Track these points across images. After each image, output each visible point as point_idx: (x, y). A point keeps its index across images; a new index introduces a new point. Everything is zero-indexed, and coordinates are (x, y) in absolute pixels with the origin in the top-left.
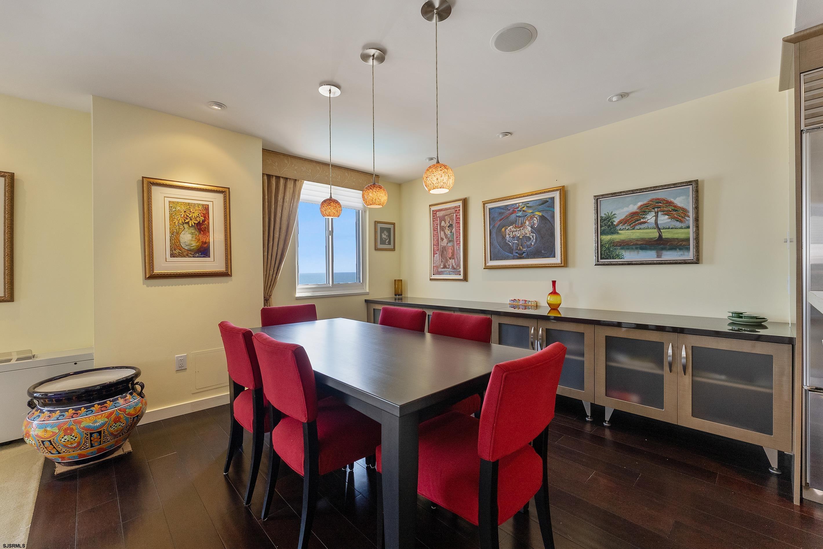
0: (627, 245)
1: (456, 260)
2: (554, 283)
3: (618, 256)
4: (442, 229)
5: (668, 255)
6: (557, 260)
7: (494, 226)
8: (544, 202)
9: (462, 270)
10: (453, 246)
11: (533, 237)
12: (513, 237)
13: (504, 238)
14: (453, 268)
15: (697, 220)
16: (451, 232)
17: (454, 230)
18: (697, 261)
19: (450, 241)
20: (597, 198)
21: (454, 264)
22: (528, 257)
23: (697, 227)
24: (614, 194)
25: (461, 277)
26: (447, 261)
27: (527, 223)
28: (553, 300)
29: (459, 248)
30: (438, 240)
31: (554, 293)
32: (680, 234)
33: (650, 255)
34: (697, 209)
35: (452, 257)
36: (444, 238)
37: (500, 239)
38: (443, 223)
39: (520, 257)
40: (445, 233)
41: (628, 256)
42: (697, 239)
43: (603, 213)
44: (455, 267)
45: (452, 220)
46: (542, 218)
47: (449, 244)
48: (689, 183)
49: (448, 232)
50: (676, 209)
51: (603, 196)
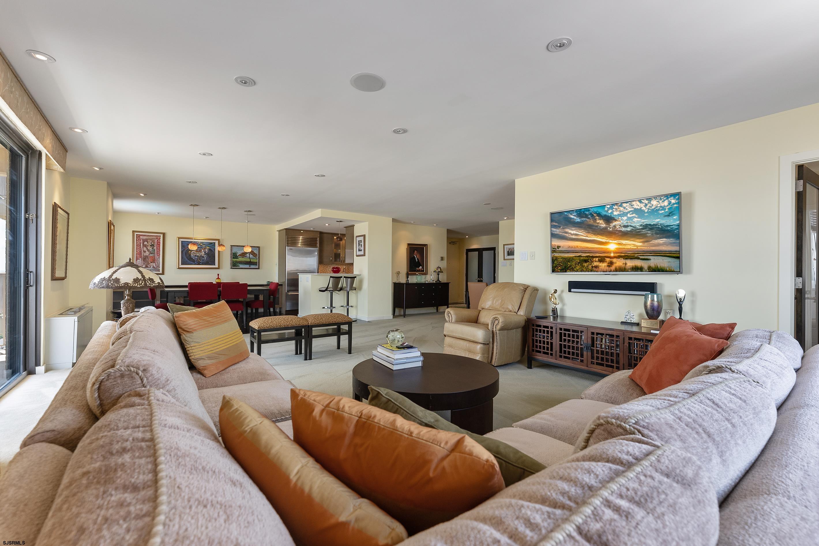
0: (241, 263)
1: (157, 264)
2: (218, 275)
3: (238, 266)
4: (144, 246)
5: (252, 267)
6: (217, 266)
7: (184, 250)
8: (211, 243)
9: (161, 269)
10: (155, 256)
11: (205, 257)
12: (195, 256)
13: (190, 255)
14: (154, 267)
15: (259, 257)
16: (153, 249)
17: (155, 248)
18: (259, 268)
19: (152, 253)
20: (232, 246)
21: (154, 266)
22: (202, 264)
23: (259, 259)
24: (237, 246)
25: (161, 272)
26: (149, 264)
27: (203, 250)
28: (218, 281)
29: (159, 258)
30: (141, 252)
31: (218, 278)
32: (255, 261)
33: (247, 266)
34: (259, 254)
35: (154, 261)
36: (147, 251)
37: (188, 256)
38: (146, 243)
39: (199, 264)
40: (147, 249)
41: (241, 266)
42: (259, 263)
43: (234, 251)
44: (156, 267)
45: (154, 242)
46: (210, 249)
47: (151, 255)
48: (258, 247)
49: (150, 248)
50: (254, 253)
51: (234, 246)
